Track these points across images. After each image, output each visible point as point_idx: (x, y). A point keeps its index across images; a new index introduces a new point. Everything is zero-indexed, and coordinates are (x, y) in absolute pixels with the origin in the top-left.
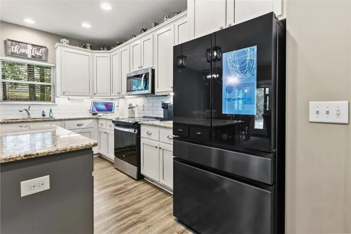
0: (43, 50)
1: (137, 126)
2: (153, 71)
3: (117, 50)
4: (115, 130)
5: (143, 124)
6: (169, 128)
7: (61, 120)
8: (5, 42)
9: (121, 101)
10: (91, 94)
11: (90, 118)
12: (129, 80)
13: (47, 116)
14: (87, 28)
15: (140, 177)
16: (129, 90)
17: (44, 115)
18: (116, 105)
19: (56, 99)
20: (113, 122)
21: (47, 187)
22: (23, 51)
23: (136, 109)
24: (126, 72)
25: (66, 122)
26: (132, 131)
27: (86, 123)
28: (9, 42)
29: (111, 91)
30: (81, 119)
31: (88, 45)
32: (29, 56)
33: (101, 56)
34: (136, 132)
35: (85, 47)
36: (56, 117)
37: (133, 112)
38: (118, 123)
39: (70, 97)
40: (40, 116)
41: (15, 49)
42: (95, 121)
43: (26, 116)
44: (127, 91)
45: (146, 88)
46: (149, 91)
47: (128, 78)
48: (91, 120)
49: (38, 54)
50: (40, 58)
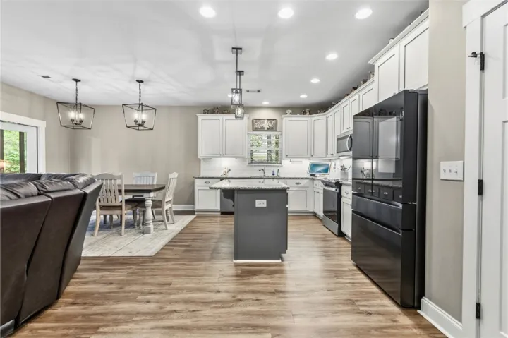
0: (274, 122)
1: (338, 185)
3: (331, 111)
4: (325, 190)
5: (344, 184)
6: (349, 185)
7: (284, 178)
8: (253, 121)
10: (309, 156)
11: (308, 178)
12: (339, 142)
13: (276, 175)
14: (304, 98)
15: (341, 234)
16: (339, 151)
17: (273, 174)
18: (333, 166)
20: (323, 181)
21: (265, 205)
22: (262, 125)
24: (338, 133)
25: (288, 180)
26: (334, 189)
27: (303, 182)
28: (255, 121)
29: (327, 153)
30: (299, 178)
31: (307, 111)
32: (266, 129)
33: (318, 120)
34: (338, 191)
35: (305, 113)
36: (281, 176)
38: (326, 183)
39: (291, 159)
40: (271, 175)
41: (258, 125)
42: (312, 181)
43: (263, 175)
44: (337, 153)
47: (338, 140)
48: (307, 180)
49: (271, 126)
50: (272, 128)
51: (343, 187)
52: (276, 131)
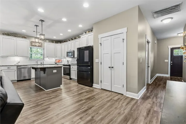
0: (41, 44)
1: (70, 65)
2: (74, 51)
4: (64, 67)
5: (71, 65)
8: (31, 42)
9: (65, 59)
10: (55, 57)
15: (71, 79)
16: (67, 56)
17: (41, 63)
18: (63, 60)
19: (45, 58)
20: (63, 65)
21: (56, 72)
22: (35, 44)
23: (69, 62)
24: (66, 51)
26: (68, 67)
28: (32, 42)
29: (62, 56)
31: (54, 42)
32: (37, 46)
33: (59, 45)
35: (53, 42)
36: (44, 64)
37: (68, 62)
38: (64, 65)
39: (49, 58)
41: (33, 44)
45: (72, 55)
46: (73, 56)
47: (67, 53)
48: (55, 65)
49: (40, 45)
50: (40, 46)
51: (71, 66)
52: (42, 47)
